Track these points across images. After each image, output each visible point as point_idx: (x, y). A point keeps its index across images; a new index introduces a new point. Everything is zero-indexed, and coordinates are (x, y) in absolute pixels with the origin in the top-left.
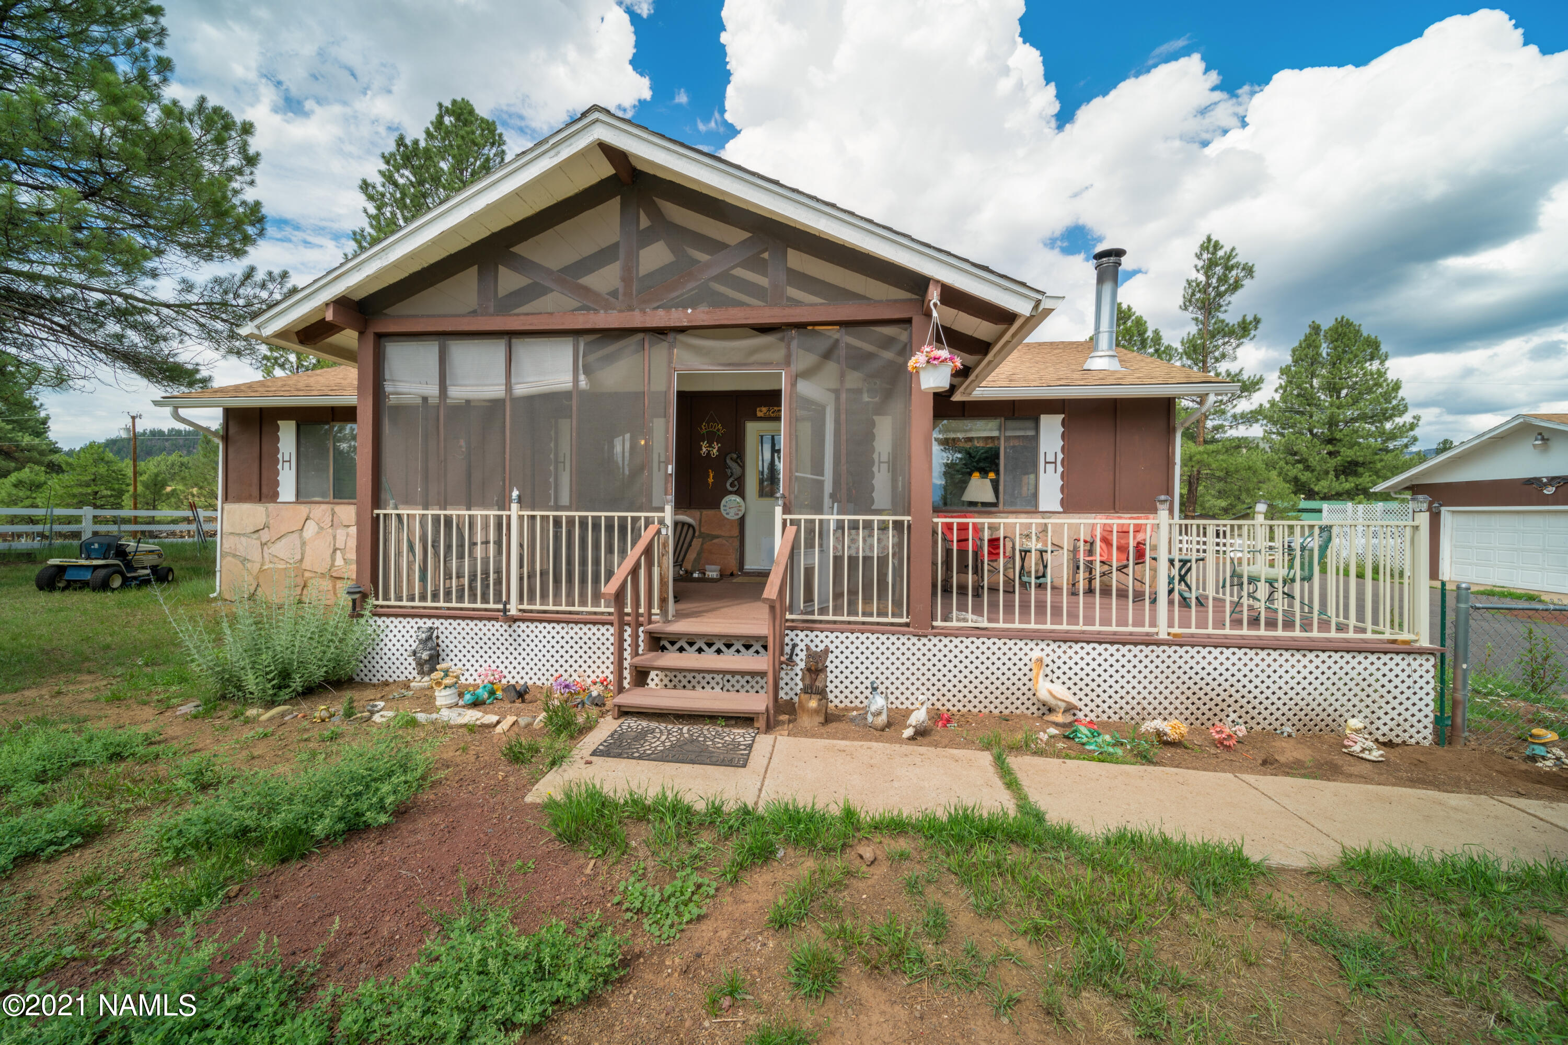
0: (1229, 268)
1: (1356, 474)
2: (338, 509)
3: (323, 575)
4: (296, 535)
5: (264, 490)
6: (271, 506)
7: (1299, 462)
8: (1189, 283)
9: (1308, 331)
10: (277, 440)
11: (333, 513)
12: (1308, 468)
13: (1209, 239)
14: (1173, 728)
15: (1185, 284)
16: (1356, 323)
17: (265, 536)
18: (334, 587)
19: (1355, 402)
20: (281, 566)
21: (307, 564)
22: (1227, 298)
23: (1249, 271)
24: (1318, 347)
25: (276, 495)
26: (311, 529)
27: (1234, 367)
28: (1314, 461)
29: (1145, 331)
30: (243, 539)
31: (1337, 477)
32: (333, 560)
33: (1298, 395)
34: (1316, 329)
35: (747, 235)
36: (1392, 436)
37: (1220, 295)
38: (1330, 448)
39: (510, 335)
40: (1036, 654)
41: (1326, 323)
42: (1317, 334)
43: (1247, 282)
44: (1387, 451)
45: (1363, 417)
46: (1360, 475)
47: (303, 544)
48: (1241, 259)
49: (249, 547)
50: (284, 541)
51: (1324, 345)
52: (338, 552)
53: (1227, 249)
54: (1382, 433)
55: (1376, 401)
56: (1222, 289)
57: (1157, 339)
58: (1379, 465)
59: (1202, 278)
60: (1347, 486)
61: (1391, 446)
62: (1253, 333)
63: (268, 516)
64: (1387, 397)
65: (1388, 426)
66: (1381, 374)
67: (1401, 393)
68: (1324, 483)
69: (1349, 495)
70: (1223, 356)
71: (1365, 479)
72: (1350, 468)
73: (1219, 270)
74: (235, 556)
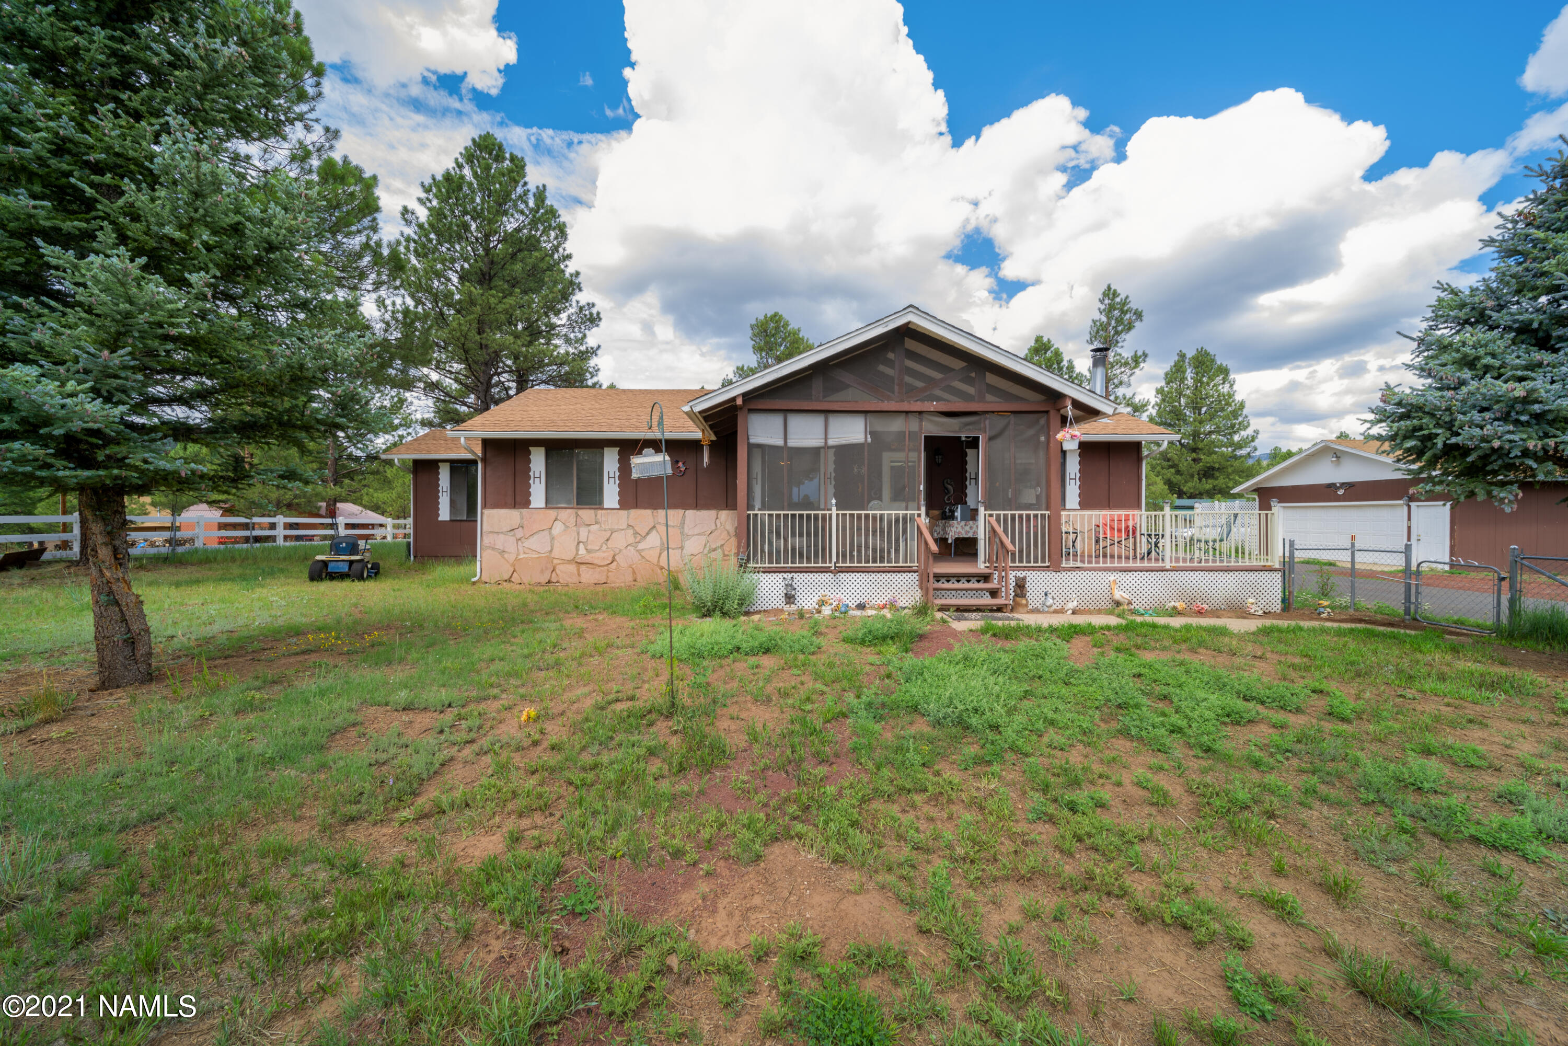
0: (1123, 312)
1: (1212, 476)
2: (581, 512)
3: (569, 562)
4: (546, 533)
5: (518, 499)
6: (524, 511)
7: (1171, 467)
8: (1094, 322)
9: (1176, 358)
10: (529, 461)
11: (577, 515)
12: (1178, 472)
13: (1109, 288)
14: (1180, 605)
15: (1091, 323)
16: (1212, 353)
17: (519, 533)
18: (578, 570)
19: (1212, 418)
20: (535, 555)
21: (555, 554)
22: (1123, 336)
23: (1139, 315)
24: (1184, 372)
25: (529, 502)
26: (558, 528)
27: (1128, 392)
28: (1183, 466)
29: (1062, 361)
30: (501, 536)
31: (1200, 480)
32: (577, 550)
33: (1170, 412)
34: (1182, 356)
35: (964, 364)
36: (1239, 446)
37: (1117, 333)
38: (1194, 455)
39: (827, 412)
40: (1112, 578)
41: (1190, 353)
42: (1184, 361)
43: (1137, 324)
44: (1236, 457)
45: (1217, 431)
46: (1216, 479)
47: (553, 539)
48: (1133, 305)
49: (506, 542)
50: (535, 537)
51: (1189, 371)
52: (581, 545)
53: (1123, 296)
54: (1232, 444)
55: (1227, 418)
56: (1120, 328)
57: (1071, 368)
58: (1230, 470)
59: (1104, 319)
60: (1208, 487)
61: (1239, 453)
62: (1142, 365)
63: (522, 518)
64: (1235, 414)
65: (1236, 438)
66: (1230, 395)
67: (1245, 412)
68: (1190, 484)
69: (1210, 494)
70: (1121, 383)
71: (1221, 481)
72: (1208, 473)
73: (1116, 313)
74: (493, 549)
